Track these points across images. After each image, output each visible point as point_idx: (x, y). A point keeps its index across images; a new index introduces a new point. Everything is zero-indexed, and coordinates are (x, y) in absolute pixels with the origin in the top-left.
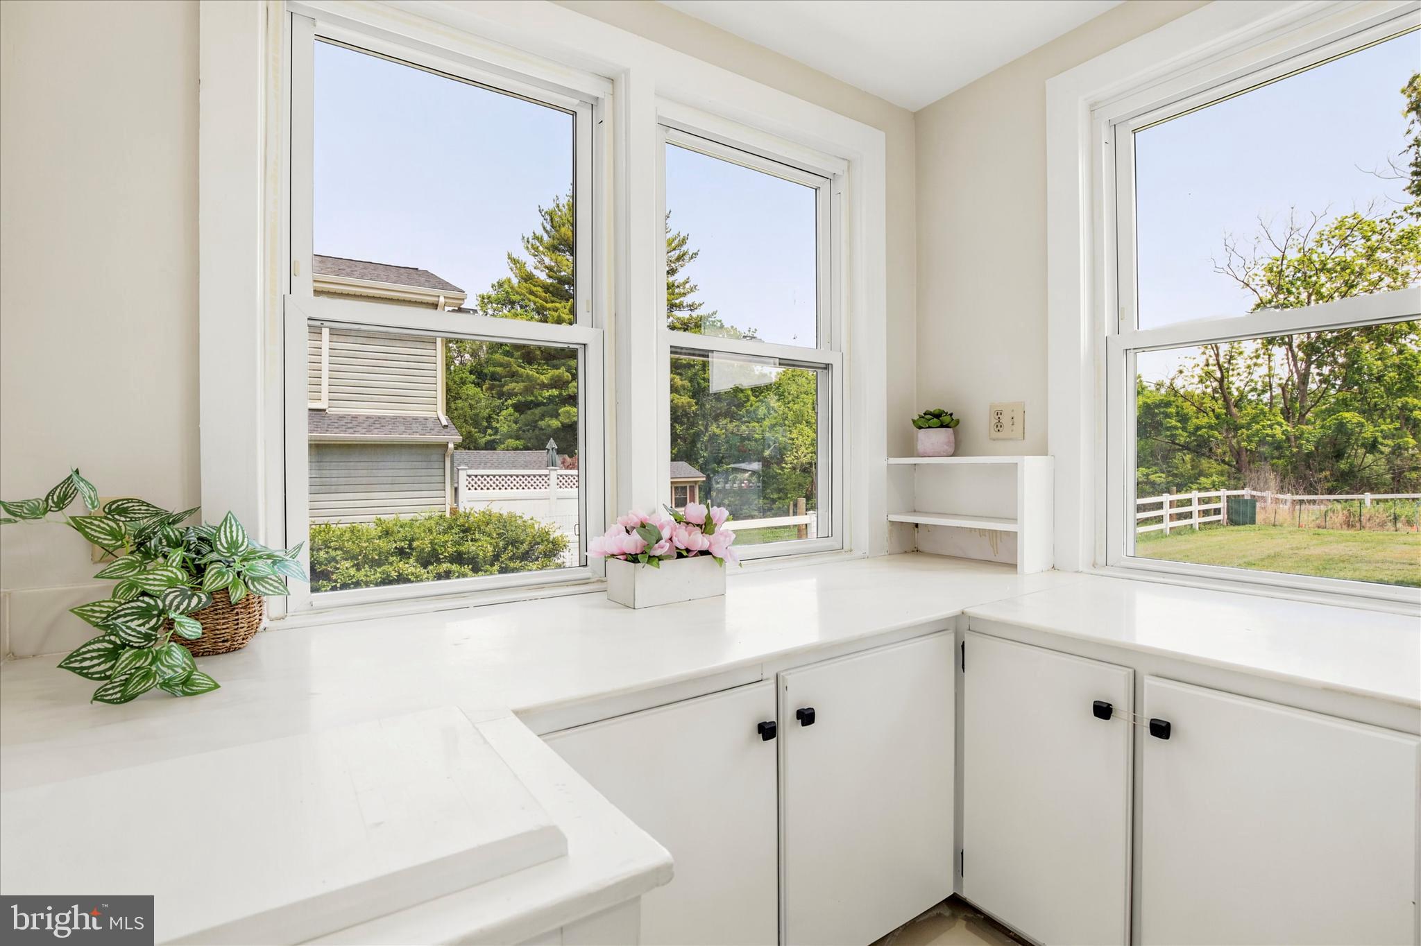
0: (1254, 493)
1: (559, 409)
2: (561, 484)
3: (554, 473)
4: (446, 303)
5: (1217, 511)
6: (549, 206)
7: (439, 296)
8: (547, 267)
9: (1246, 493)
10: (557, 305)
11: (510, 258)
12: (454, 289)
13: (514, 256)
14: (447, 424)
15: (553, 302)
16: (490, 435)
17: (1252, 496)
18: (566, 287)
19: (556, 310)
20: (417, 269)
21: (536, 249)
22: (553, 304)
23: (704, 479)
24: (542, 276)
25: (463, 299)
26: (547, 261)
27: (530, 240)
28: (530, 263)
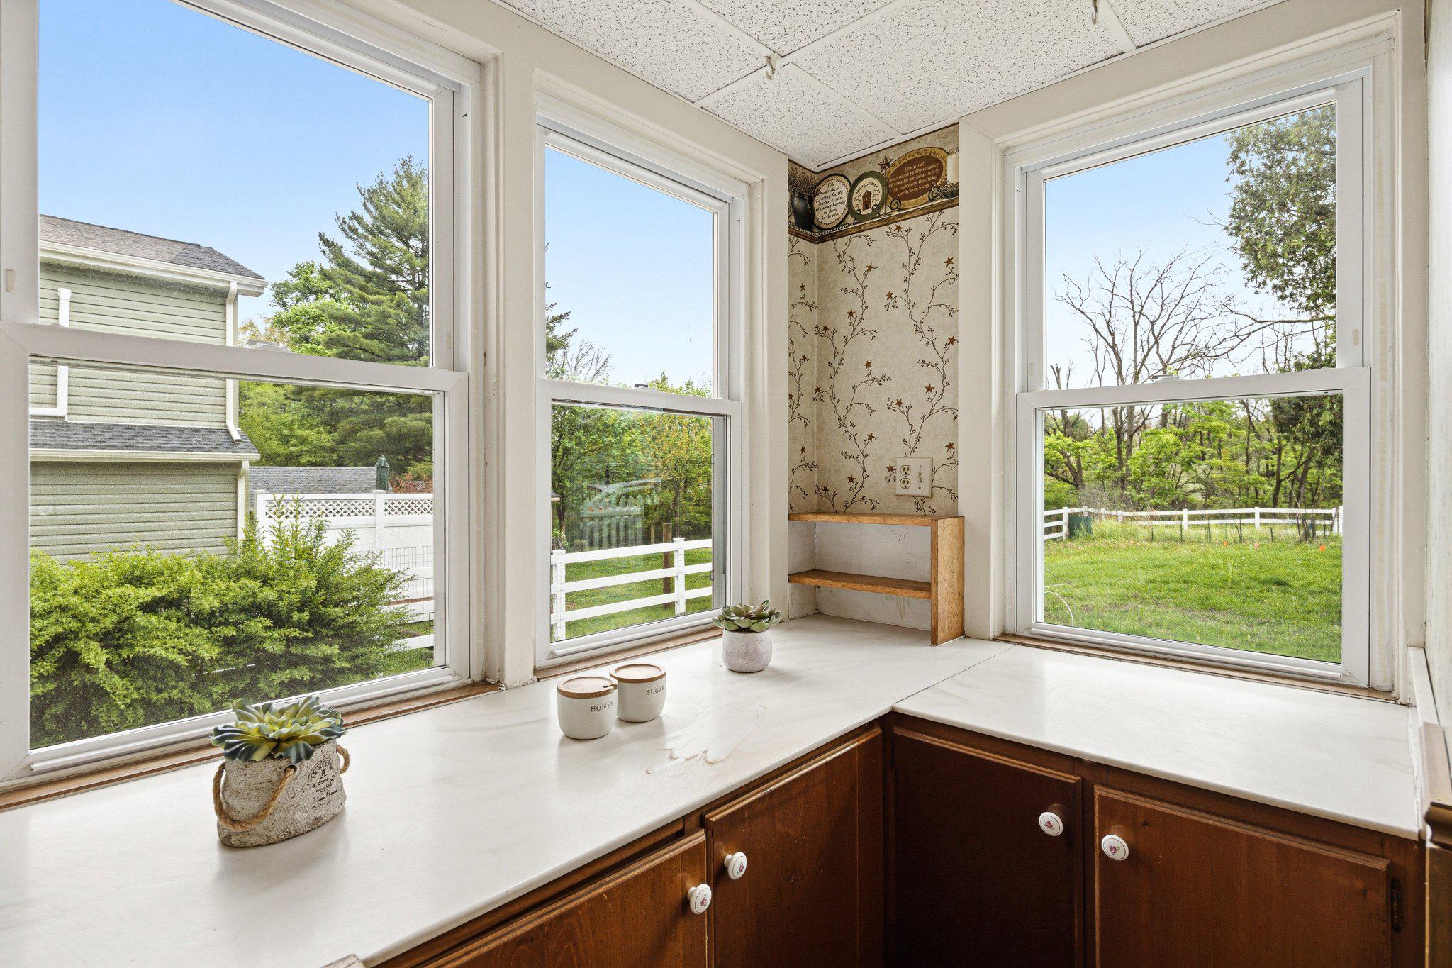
0: (1091, 510)
1: (385, 418)
2: (390, 510)
3: (381, 497)
4: (238, 290)
5: (1059, 529)
6: (371, 183)
7: (229, 282)
8: (368, 253)
9: (1084, 510)
10: (382, 297)
11: (322, 238)
12: (251, 274)
13: (327, 236)
14: (240, 438)
15: (378, 293)
16: (295, 446)
17: (1090, 513)
18: (394, 277)
19: (379, 303)
20: (199, 245)
21: (354, 230)
22: (377, 296)
23: (559, 499)
24: (366, 265)
25: (263, 288)
26: (369, 246)
27: (347, 220)
28: (349, 248)
